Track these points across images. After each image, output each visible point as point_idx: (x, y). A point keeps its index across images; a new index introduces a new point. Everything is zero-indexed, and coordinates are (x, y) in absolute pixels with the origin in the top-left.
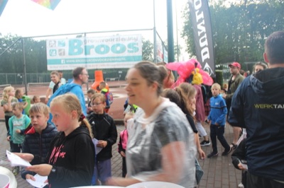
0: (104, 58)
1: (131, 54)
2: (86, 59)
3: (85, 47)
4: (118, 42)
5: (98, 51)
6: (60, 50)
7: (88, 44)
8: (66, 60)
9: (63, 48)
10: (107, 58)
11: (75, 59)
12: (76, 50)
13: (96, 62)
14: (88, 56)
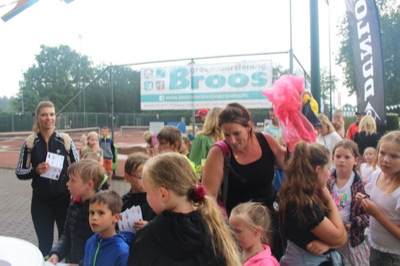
0: (218, 94)
1: (257, 89)
2: (192, 95)
3: (192, 78)
4: (237, 72)
5: (209, 83)
6: (158, 82)
7: (195, 74)
8: (165, 96)
9: (162, 79)
10: (221, 93)
11: (178, 95)
12: (179, 83)
13: (206, 100)
14: (195, 91)
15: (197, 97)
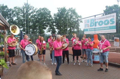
3: (95, 22)
4: (106, 19)
5: (99, 25)
12: (92, 24)
13: (98, 30)
14: (96, 27)
15: (96, 29)
